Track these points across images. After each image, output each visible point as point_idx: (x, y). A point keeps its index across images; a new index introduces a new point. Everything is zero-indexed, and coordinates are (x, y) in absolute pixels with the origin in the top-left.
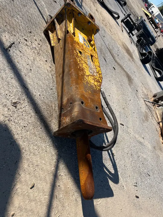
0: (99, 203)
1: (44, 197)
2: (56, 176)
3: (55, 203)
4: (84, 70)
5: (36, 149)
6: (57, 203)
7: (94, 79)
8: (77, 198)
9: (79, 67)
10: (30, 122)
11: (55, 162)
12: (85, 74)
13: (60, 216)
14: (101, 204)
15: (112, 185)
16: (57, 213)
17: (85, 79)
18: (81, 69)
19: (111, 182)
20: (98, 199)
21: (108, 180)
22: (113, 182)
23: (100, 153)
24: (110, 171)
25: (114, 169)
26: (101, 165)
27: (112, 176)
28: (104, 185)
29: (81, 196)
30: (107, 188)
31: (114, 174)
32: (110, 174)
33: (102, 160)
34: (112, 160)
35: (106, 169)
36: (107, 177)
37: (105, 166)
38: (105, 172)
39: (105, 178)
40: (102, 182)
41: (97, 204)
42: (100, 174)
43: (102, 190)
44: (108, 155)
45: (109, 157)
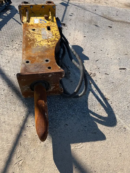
0: (79, 147)
1: (7, 145)
2: (23, 128)
3: (19, 149)
4: (35, 39)
5: (5, 111)
6: (21, 149)
7: (48, 41)
8: (46, 143)
9: (28, 40)
10: (2, 94)
11: (23, 117)
12: (36, 42)
13: (22, 160)
14: (82, 148)
15: (103, 129)
16: (19, 157)
17: (34, 45)
18: (32, 40)
19: (102, 126)
20: (77, 144)
21: (96, 124)
22: (105, 125)
23: (83, 101)
24: (100, 115)
25: (107, 113)
26: (85, 111)
27: (104, 119)
28: (88, 130)
29: (52, 142)
30: (94, 132)
31: (107, 117)
32: (100, 118)
33: (86, 107)
34: (104, 104)
35: (92, 114)
36: (95, 122)
37: (92, 112)
38: (92, 117)
39: (90, 123)
40: (85, 127)
41: (75, 148)
42: (82, 120)
43: (85, 134)
44: (97, 101)
45: (99, 103)
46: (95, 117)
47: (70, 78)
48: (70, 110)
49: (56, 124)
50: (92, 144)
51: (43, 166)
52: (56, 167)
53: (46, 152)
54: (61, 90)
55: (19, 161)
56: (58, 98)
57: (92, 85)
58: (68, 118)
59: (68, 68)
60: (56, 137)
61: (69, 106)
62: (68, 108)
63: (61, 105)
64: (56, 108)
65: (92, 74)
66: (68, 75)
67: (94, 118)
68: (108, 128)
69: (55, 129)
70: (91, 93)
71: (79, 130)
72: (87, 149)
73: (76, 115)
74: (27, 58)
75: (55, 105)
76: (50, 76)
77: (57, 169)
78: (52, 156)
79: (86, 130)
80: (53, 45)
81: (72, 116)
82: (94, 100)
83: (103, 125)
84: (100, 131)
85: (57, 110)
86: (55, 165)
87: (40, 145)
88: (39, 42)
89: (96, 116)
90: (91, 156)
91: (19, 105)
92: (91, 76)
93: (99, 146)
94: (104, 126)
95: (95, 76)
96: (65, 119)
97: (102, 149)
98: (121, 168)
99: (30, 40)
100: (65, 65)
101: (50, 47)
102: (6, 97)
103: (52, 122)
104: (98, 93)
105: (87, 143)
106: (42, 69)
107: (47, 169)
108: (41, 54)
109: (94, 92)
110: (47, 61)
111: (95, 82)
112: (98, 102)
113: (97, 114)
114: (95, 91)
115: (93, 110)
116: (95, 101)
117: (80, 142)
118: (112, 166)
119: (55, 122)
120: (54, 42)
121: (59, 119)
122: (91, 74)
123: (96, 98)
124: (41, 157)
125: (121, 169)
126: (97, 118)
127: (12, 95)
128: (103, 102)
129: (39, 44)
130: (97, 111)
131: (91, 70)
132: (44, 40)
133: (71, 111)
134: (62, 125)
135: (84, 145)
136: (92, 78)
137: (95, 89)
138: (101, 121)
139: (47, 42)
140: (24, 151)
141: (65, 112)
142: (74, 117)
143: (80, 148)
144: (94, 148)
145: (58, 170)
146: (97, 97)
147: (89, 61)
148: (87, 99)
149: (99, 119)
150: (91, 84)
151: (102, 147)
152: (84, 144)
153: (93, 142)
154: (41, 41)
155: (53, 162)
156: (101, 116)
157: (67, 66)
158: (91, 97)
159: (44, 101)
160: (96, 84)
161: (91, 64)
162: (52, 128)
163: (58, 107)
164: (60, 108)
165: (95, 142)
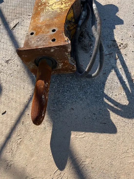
0: (80, 137)
1: (11, 121)
3: (20, 127)
4: (47, 2)
5: (15, 88)
6: (22, 127)
7: (61, 3)
8: (46, 126)
9: (40, 4)
10: (16, 69)
11: (30, 96)
12: (47, 6)
13: (21, 138)
14: (84, 139)
15: (116, 120)
16: (19, 135)
17: (44, 11)
18: (43, 3)
19: (116, 116)
20: (79, 132)
21: (109, 113)
22: (121, 116)
23: (100, 83)
24: (118, 102)
25: (128, 100)
26: (99, 95)
27: (121, 108)
28: (96, 119)
29: (53, 126)
30: (103, 122)
31: (127, 106)
32: (117, 106)
33: (102, 89)
34: (127, 88)
35: (108, 99)
36: (108, 110)
37: (108, 97)
38: (106, 103)
39: (102, 111)
40: (94, 114)
41: (76, 137)
42: (92, 106)
43: (92, 123)
44: (119, 82)
45: (121, 85)
46: (110, 103)
47: (90, 52)
48: (81, 92)
49: (61, 107)
50: (97, 136)
51: (39, 149)
52: (51, 153)
53: (44, 135)
54: (73, 67)
55: (19, 139)
56: (70, 77)
57: (118, 61)
58: (76, 101)
59: (92, 38)
60: (59, 121)
61: (80, 88)
62: (79, 90)
63: (71, 85)
64: (65, 89)
65: (122, 45)
66: (89, 47)
67: (108, 105)
68: (124, 119)
69: (59, 112)
70: (113, 72)
71: (86, 118)
72: (89, 141)
73: (86, 98)
74: (32, 29)
75: (65, 85)
76: (52, 50)
77: (51, 154)
78: (50, 140)
79: (94, 118)
80: (66, 8)
81: (81, 100)
82: (116, 81)
83: (118, 115)
84: (112, 121)
85: (66, 91)
86: (51, 151)
87: (41, 127)
88: (51, 5)
89: (112, 103)
90: (92, 149)
91: (28, 83)
92: (120, 48)
93: (106, 139)
94: (119, 117)
95: (126, 48)
96: (72, 103)
97: (108, 143)
98: (127, 172)
99: (41, 4)
100: (88, 34)
101: (62, 11)
102: (18, 74)
103: (57, 104)
104: (124, 73)
105: (91, 133)
106: (45, 42)
107: (42, 152)
108: (49, 22)
109: (118, 71)
110: (54, 31)
111: (123, 57)
112: (119, 85)
113: (113, 100)
114: (120, 70)
115: (110, 95)
116: (116, 83)
117: (83, 131)
118: (116, 167)
119: (60, 104)
120: (69, 3)
121: (65, 101)
122: (120, 46)
123: (118, 78)
124: (38, 139)
125: (126, 174)
126: (112, 105)
127: (24, 71)
128: (128, 84)
129: (50, 9)
130: (115, 97)
131: (122, 40)
132: (57, 2)
133: (81, 94)
134: (67, 109)
135: (87, 136)
136: (121, 50)
137: (121, 66)
138: (118, 110)
139: (60, 5)
140: (24, 130)
141: (74, 95)
142: (83, 101)
143: (82, 138)
144: (98, 141)
145: (52, 156)
146: (120, 79)
147: (122, 25)
148: (105, 80)
149: (115, 107)
150: (118, 59)
151: (109, 141)
152: (87, 134)
153: (99, 134)
154: (53, 4)
155: (49, 147)
156: (119, 104)
157: (90, 35)
158: (112, 77)
159: (44, 82)
160: (125, 59)
161: (125, 31)
162: (56, 111)
163: (67, 88)
164: (70, 90)
165: (102, 135)
